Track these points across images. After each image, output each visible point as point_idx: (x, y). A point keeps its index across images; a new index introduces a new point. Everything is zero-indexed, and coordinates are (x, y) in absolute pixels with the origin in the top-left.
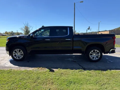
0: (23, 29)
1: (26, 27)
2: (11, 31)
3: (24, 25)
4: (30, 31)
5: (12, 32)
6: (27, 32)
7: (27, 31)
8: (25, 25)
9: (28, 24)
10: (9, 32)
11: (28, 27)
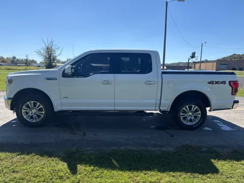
0: (42, 52)
1: (48, 48)
2: (12, 57)
3: (45, 43)
4: (56, 57)
5: (14, 58)
6: (50, 59)
7: (50, 57)
8: (47, 44)
9: (52, 42)
10: (7, 58)
11: (53, 48)
